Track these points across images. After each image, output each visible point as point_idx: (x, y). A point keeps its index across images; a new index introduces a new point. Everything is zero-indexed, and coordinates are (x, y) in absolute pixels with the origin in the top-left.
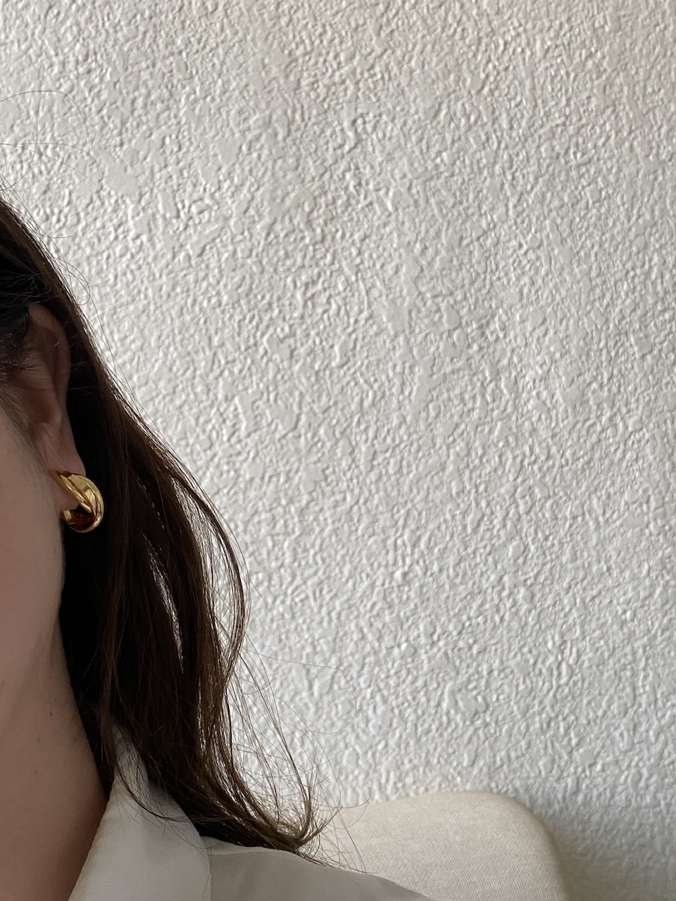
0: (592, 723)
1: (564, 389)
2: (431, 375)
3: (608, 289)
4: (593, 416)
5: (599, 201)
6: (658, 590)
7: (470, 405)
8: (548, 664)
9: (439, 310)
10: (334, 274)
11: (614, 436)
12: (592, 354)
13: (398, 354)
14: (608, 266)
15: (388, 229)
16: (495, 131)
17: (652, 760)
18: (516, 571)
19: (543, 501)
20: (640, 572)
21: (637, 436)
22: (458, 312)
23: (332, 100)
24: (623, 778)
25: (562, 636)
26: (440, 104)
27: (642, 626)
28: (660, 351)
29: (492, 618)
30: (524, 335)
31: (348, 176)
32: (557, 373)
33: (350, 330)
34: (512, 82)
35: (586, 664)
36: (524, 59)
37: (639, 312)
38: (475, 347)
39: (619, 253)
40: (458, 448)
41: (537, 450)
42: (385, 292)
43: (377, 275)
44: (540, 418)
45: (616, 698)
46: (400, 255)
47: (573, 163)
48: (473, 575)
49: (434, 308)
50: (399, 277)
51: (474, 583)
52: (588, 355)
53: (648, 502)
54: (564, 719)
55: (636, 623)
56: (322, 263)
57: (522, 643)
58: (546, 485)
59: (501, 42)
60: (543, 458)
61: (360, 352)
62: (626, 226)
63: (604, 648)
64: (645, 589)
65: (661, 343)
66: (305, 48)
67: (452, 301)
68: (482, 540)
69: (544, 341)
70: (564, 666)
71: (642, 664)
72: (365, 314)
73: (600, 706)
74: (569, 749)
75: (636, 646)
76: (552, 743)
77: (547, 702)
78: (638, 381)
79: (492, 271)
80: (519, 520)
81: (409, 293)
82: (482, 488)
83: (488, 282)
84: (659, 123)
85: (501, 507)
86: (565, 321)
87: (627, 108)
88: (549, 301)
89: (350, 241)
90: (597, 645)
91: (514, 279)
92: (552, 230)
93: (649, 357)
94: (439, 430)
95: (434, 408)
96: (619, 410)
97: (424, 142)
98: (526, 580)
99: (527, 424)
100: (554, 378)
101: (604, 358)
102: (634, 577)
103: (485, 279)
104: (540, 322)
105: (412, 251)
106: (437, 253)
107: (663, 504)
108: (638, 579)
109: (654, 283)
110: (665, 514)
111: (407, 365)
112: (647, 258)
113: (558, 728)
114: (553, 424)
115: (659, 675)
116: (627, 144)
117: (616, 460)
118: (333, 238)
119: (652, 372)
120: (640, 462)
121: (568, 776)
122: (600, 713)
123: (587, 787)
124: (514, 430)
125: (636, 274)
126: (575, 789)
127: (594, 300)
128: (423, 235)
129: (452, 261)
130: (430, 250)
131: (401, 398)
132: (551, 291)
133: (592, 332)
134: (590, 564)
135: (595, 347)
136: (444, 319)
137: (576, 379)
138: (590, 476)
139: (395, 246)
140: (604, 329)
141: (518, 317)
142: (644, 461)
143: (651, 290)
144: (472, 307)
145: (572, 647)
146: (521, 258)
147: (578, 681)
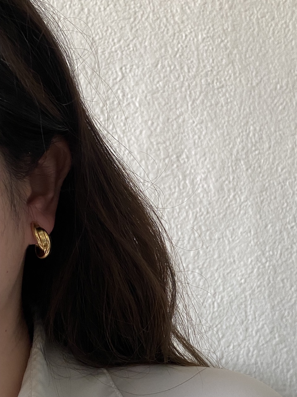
0: (228, 328)
1: (214, 184)
3: (231, 141)
4: (226, 197)
5: (227, 103)
6: (255, 270)
7: (173, 191)
8: (208, 302)
9: (159, 149)
11: (236, 203)
14: (231, 131)
15: (137, 115)
16: (182, 73)
17: (255, 344)
18: (194, 262)
19: (205, 232)
20: (247, 262)
21: (245, 204)
22: (167, 150)
23: (111, 59)
24: (242, 352)
25: (214, 291)
26: (158, 61)
27: (249, 286)
28: (254, 167)
30: (196, 160)
31: (119, 92)
32: (210, 177)
34: (189, 53)
35: (225, 302)
36: (194, 43)
37: (245, 151)
38: (175, 166)
39: (236, 126)
41: (203, 210)
42: (135, 141)
43: (132, 134)
44: (203, 196)
45: (238, 317)
46: (142, 126)
47: (216, 87)
49: (157, 149)
50: (142, 135)
52: (224, 169)
53: (250, 232)
54: (216, 326)
58: (207, 225)
59: (184, 35)
60: (205, 213)
62: (239, 114)
63: (233, 295)
64: (250, 270)
65: (254, 164)
66: (99, 36)
67: (164, 145)
69: (205, 163)
70: (216, 304)
71: (249, 302)
73: (231, 320)
74: (218, 339)
75: (246, 294)
77: (209, 319)
78: (245, 180)
79: (182, 133)
80: (195, 240)
81: (147, 142)
82: (179, 226)
83: (180, 138)
84: (252, 70)
85: (187, 235)
86: (213, 155)
87: (238, 63)
88: (207, 146)
89: (120, 120)
90: (230, 294)
91: (191, 136)
92: (207, 116)
93: (250, 171)
96: (237, 193)
97: (151, 78)
98: (198, 266)
99: (198, 199)
100: (209, 179)
101: (230, 170)
102: (245, 264)
103: (178, 137)
104: (203, 154)
105: (147, 124)
106: (158, 125)
107: (256, 233)
109: (251, 139)
110: (257, 237)
112: (248, 128)
113: (213, 331)
114: (209, 199)
115: (256, 307)
116: (238, 79)
117: (236, 214)
118: (113, 118)
119: (251, 176)
122: (232, 323)
124: (193, 201)
125: (243, 134)
127: (226, 146)
128: (152, 117)
129: (164, 129)
130: (155, 124)
132: (207, 142)
133: (225, 159)
134: (226, 259)
135: (226, 166)
136: (162, 154)
137: (218, 179)
138: (225, 221)
139: (140, 122)
140: (230, 157)
141: (193, 153)
142: (248, 215)
143: (250, 141)
144: (173, 149)
145: (219, 295)
146: (194, 127)
147: (221, 310)
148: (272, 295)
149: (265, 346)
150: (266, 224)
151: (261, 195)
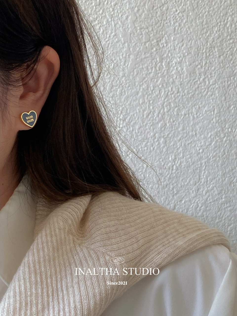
0: (183, 187)
1: (187, 67)
2: (136, 59)
3: (209, 29)
4: (197, 78)
6: (213, 143)
7: (150, 71)
8: (169, 165)
9: (142, 34)
10: (103, 18)
11: (204, 86)
12: (200, 54)
13: (124, 50)
14: (210, 20)
17: (203, 201)
18: (161, 132)
19: (174, 108)
20: (208, 136)
21: (213, 86)
22: (149, 35)
24: (192, 206)
25: (175, 156)
27: (205, 155)
28: (226, 55)
29: (150, 148)
30: (174, 46)
32: (185, 61)
33: (107, 40)
35: (183, 166)
37: (220, 39)
38: (154, 49)
39: (215, 15)
40: (144, 87)
41: (174, 89)
42: (122, 26)
43: (119, 19)
44: (177, 77)
45: (192, 179)
46: (129, 12)
48: (145, 133)
49: (140, 33)
50: (128, 21)
51: (145, 135)
52: (198, 55)
53: (214, 111)
54: (172, 185)
55: (203, 153)
56: (98, 13)
57: (160, 158)
58: (176, 102)
60: (176, 92)
61: (110, 49)
62: (220, 5)
64: (208, 142)
65: (227, 52)
67: (147, 31)
68: (149, 120)
69: (182, 48)
70: (175, 167)
71: (204, 168)
72: (113, 34)
73: (186, 181)
74: (173, 195)
75: (202, 162)
76: (167, 192)
77: (167, 178)
78: (216, 65)
79: (164, 20)
80: (164, 113)
81: (131, 27)
82: (151, 102)
83: (162, 24)
85: (158, 109)
86: (190, 42)
88: (186, 33)
89: (110, 5)
90: (188, 160)
91: (172, 23)
92: (190, 5)
93: (222, 57)
94: (138, 79)
95: (136, 71)
96: (207, 76)
98: (164, 136)
99: (171, 79)
100: (184, 63)
101: (204, 56)
102: (205, 138)
103: (161, 23)
104: (181, 40)
105: (134, 10)
106: (143, 12)
107: (220, 112)
108: (206, 138)
109: (228, 28)
110: (220, 116)
111: (128, 54)
112: (226, 18)
113: (170, 187)
114: (181, 80)
115: (209, 173)
117: (204, 95)
118: (104, 4)
120: (213, 96)
121: (171, 204)
122: (186, 184)
123: (178, 207)
124: (166, 81)
125: (221, 24)
126: (173, 208)
127: (203, 34)
128: (138, 4)
129: (149, 15)
130: (141, 10)
131: (124, 66)
132: (187, 29)
133: (201, 46)
134: (189, 132)
135: (201, 52)
136: (144, 38)
137: (192, 63)
138: (193, 100)
139: (127, 8)
140: (206, 45)
141: (172, 38)
142: (214, 96)
143: (226, 31)
144: (155, 34)
145: (178, 160)
146: (176, 15)
147: (179, 172)
148: (224, 164)
149: (212, 204)
150: (229, 105)
151: (229, 79)
